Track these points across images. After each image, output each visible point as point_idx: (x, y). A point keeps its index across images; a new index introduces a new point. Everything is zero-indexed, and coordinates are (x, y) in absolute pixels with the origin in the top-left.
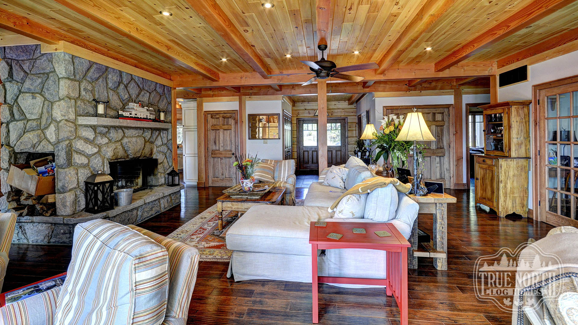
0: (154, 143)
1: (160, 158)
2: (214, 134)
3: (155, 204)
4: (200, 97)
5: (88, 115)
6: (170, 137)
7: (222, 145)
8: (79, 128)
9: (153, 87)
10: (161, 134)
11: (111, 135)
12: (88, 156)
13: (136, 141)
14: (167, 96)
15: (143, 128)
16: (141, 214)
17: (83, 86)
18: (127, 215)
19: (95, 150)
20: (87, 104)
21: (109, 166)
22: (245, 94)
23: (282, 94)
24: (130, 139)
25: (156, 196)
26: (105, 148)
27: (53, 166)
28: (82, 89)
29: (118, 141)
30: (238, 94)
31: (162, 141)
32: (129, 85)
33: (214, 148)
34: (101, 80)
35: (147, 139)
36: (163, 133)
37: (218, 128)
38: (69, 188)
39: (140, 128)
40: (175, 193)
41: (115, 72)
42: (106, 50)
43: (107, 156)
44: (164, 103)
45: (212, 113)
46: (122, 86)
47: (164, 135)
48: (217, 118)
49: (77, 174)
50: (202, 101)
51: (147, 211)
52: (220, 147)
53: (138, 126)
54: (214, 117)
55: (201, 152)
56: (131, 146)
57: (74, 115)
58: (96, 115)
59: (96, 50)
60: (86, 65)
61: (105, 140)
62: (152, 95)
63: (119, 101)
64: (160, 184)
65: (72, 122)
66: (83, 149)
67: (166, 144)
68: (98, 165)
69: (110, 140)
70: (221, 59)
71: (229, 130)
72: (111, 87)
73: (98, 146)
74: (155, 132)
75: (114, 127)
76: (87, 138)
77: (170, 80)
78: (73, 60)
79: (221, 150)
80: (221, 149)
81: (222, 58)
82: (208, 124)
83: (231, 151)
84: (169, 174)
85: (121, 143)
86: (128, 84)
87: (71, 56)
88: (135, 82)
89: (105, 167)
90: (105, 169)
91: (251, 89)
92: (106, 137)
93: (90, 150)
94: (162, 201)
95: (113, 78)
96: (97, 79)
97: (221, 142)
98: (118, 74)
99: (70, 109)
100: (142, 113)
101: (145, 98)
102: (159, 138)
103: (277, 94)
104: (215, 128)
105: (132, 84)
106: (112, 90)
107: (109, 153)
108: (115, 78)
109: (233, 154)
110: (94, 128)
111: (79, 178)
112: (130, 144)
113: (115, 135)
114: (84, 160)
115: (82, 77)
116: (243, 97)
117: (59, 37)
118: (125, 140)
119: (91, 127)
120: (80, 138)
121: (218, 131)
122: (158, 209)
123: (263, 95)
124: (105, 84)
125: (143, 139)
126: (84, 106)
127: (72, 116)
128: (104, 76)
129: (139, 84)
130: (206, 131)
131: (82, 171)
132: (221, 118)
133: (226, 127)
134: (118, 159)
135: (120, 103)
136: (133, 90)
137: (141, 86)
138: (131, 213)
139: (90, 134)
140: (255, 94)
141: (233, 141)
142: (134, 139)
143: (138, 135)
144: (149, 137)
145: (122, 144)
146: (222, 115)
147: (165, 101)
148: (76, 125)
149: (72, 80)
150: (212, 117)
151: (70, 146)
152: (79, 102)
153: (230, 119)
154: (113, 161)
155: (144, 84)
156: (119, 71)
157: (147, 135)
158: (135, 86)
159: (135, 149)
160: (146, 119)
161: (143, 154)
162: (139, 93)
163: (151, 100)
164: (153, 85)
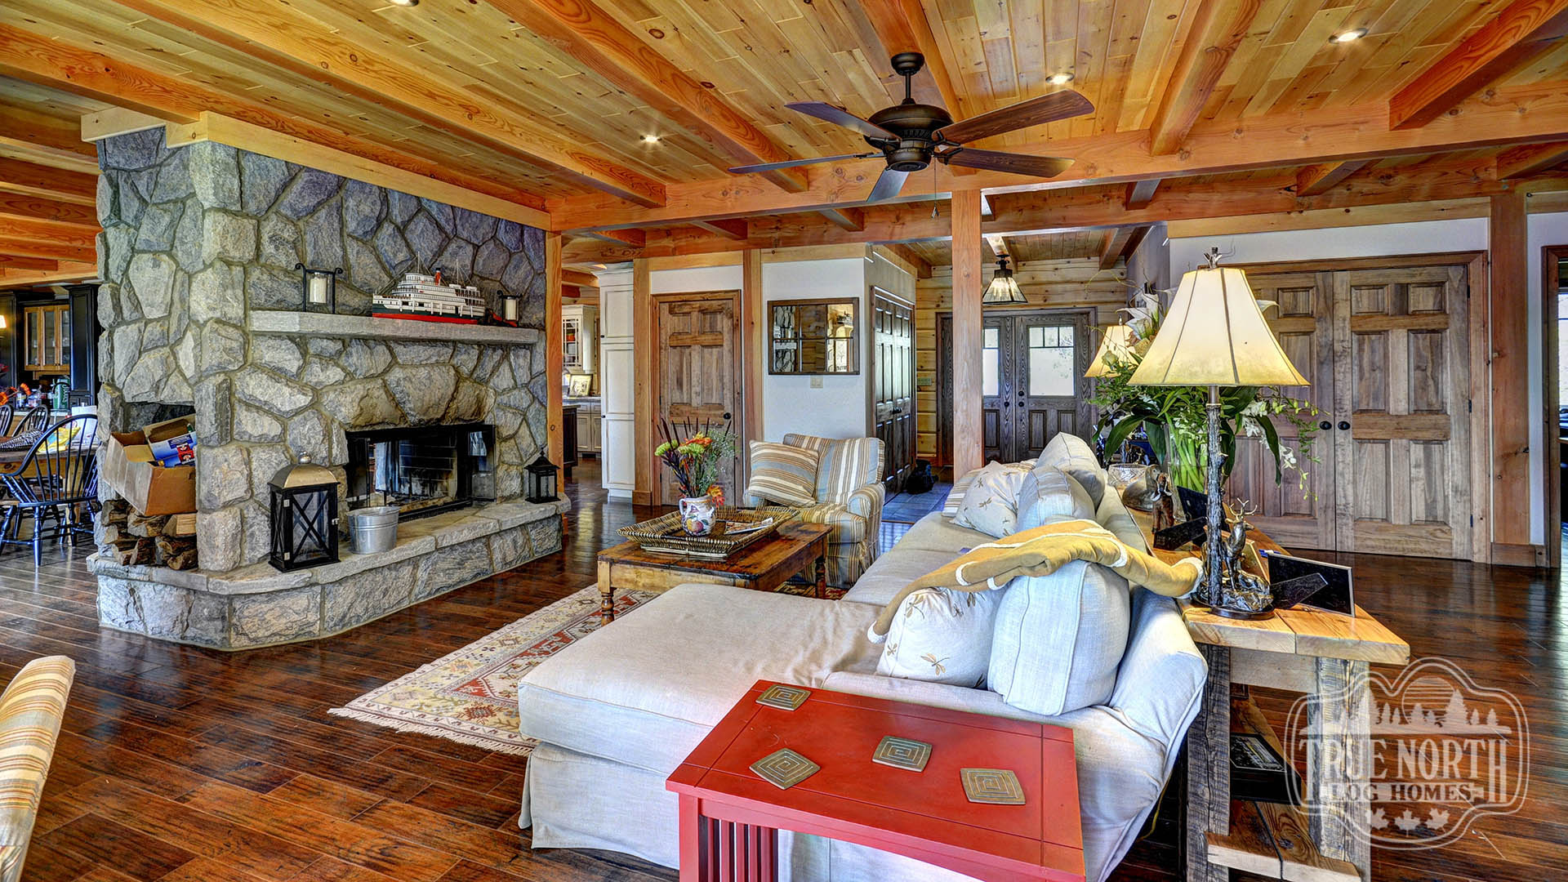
0: (487, 382)
1: (506, 422)
2: (677, 359)
3: (471, 552)
4: (641, 257)
5: (281, 306)
6: (538, 367)
7: (698, 389)
8: (254, 342)
9: (485, 229)
10: (512, 357)
11: (354, 359)
12: (282, 418)
13: (429, 378)
14: (532, 254)
15: (455, 342)
16: (425, 576)
17: (268, 229)
18: (379, 578)
19: (302, 400)
20: (282, 277)
21: (346, 442)
22: (761, 244)
23: (863, 240)
24: (409, 372)
25: (474, 528)
26: (332, 396)
27: (190, 441)
28: (265, 238)
29: (372, 377)
30: (740, 243)
31: (514, 377)
32: (412, 226)
33: (677, 397)
34: (323, 213)
35: (465, 370)
36: (517, 356)
37: (688, 342)
38: (223, 500)
39: (445, 342)
40: (541, 521)
41: (367, 190)
42: (340, 133)
43: (340, 417)
44: (521, 273)
45: (672, 299)
46: (388, 229)
47: (521, 361)
48: (685, 314)
49: (248, 463)
50: (647, 265)
51: (444, 571)
52: (693, 395)
53: (431, 335)
54: (676, 310)
55: (642, 408)
56: (411, 391)
57: (241, 306)
58: (306, 307)
59: (310, 135)
60: (278, 175)
61: (334, 374)
62: (485, 252)
63: (377, 270)
64: (506, 493)
65: (235, 326)
66: (266, 398)
67: (526, 385)
68: (313, 441)
69: (348, 374)
70: (642, 138)
71: (716, 346)
72: (354, 231)
73: (313, 389)
74: (490, 352)
75: (364, 340)
76: (279, 369)
77: (544, 210)
78: (238, 163)
79: (694, 404)
80: (696, 401)
81: (643, 134)
82: (663, 332)
83: (721, 406)
84: (530, 468)
85: (384, 381)
86: (406, 224)
87: (233, 152)
88: (430, 217)
89: (335, 445)
90: (334, 452)
91: (777, 228)
92: (338, 366)
93: (288, 399)
94: (496, 544)
95: (357, 210)
96: (313, 211)
97: (694, 380)
98: (375, 197)
99: (229, 292)
100: (444, 299)
101: (458, 260)
102: (505, 368)
103: (850, 241)
104: (680, 343)
105: (421, 223)
106: (357, 239)
107: (346, 408)
108: (366, 209)
109: (727, 416)
110: (300, 341)
111: (254, 473)
112: (408, 385)
113: (358, 358)
114: (271, 428)
115: (264, 206)
116: (755, 252)
117: (199, 101)
118: (397, 374)
119: (291, 337)
120: (258, 367)
121: (687, 351)
122: (483, 564)
123: (811, 244)
124: (336, 225)
125: (452, 372)
126: (269, 284)
127: (235, 311)
128: (333, 202)
129: (443, 222)
130: (657, 349)
131: (264, 456)
132: (695, 315)
133: (708, 339)
134: (372, 425)
135: (383, 274)
136: (424, 241)
137: (449, 228)
138: (394, 573)
139: (290, 360)
140: (788, 242)
141: (726, 380)
142: (423, 373)
143: (437, 362)
144: (471, 365)
145: (385, 385)
146: (697, 304)
147: (525, 268)
148: (245, 334)
149: (235, 214)
150: (671, 312)
151: (229, 388)
152: (256, 274)
153: (719, 317)
154: (357, 430)
155: (458, 222)
156: (380, 188)
157: (467, 360)
158: (430, 228)
159: (427, 399)
160: (455, 318)
161: (451, 412)
162: (440, 246)
163: (479, 266)
164: (483, 223)
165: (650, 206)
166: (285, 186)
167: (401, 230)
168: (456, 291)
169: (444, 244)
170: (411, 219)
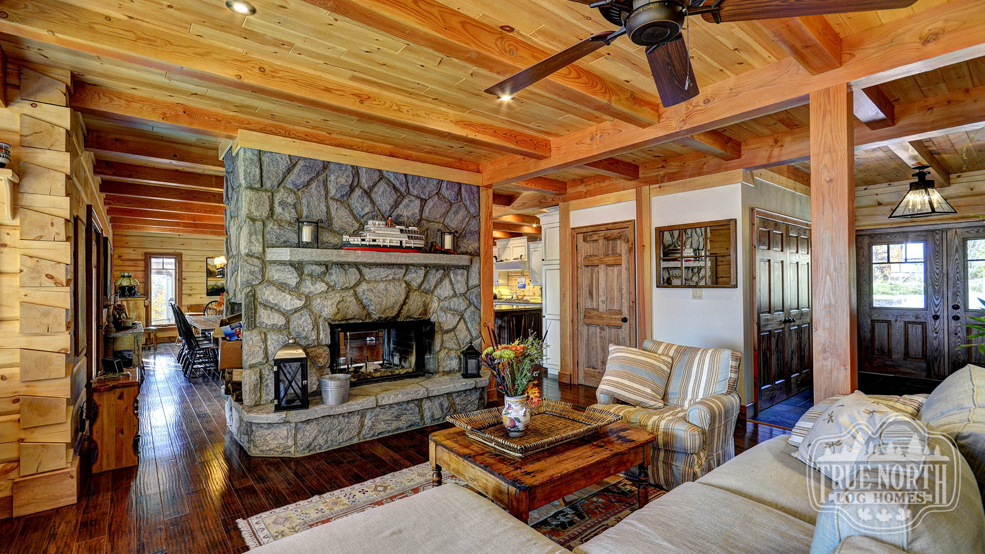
0: (433, 292)
1: (445, 320)
2: (589, 275)
3: (405, 409)
4: (565, 201)
5: (286, 244)
6: (474, 281)
7: (603, 298)
8: (269, 267)
9: (431, 188)
10: (452, 275)
11: (334, 277)
12: (287, 315)
13: (386, 289)
14: (468, 203)
15: (407, 265)
16: (370, 424)
17: (278, 198)
18: (335, 421)
19: (299, 303)
20: (287, 227)
21: (329, 331)
22: (650, 182)
23: (740, 167)
24: (371, 286)
25: (407, 394)
26: (319, 301)
27: (241, 326)
28: (276, 203)
29: (347, 288)
30: (633, 183)
31: (453, 289)
32: (376, 189)
33: (589, 305)
34: (314, 185)
35: (415, 284)
36: (456, 274)
37: (596, 262)
38: (249, 363)
39: (400, 266)
40: (465, 391)
41: (343, 168)
42: (324, 134)
43: (324, 314)
44: (460, 216)
45: (584, 230)
46: (358, 192)
47: (459, 277)
48: (594, 241)
49: (265, 341)
50: (568, 207)
51: (384, 421)
52: (600, 303)
53: (383, 261)
54: (588, 239)
55: (565, 312)
56: (373, 297)
57: (261, 245)
58: (300, 245)
59: (306, 138)
60: (284, 165)
61: (320, 287)
62: (430, 203)
63: (350, 219)
64: (447, 369)
65: (258, 258)
66: (276, 302)
67: (464, 294)
68: (306, 329)
69: (329, 287)
71: (617, 265)
72: (335, 195)
73: (307, 297)
74: (434, 271)
75: (341, 265)
76: (285, 284)
77: (478, 172)
78: (260, 159)
79: (601, 310)
80: (602, 308)
81: (499, 95)
82: (579, 255)
83: (620, 312)
84: (463, 353)
85: (355, 291)
86: (371, 188)
87: (256, 152)
89: (321, 332)
90: (321, 336)
91: (663, 167)
92: (324, 281)
93: (289, 302)
94: (426, 405)
95: (337, 182)
96: (308, 184)
97: (601, 291)
98: (349, 171)
99: (254, 237)
100: (392, 236)
101: (410, 208)
102: (446, 282)
103: (726, 169)
104: (590, 262)
105: (382, 187)
106: (337, 200)
107: (327, 308)
108: (342, 181)
109: (625, 320)
110: (298, 267)
111: (269, 348)
112: (370, 294)
113: (336, 276)
114: (279, 320)
115: (276, 183)
116: (646, 188)
117: (237, 124)
118: (364, 286)
119: (291, 264)
120: (271, 283)
121: (596, 269)
122: (416, 418)
124: (322, 192)
125: (404, 285)
126: (278, 231)
127: (257, 248)
128: (321, 178)
129: (398, 185)
130: (575, 268)
131: (274, 337)
132: (601, 241)
133: (610, 259)
134: (346, 320)
135: (354, 222)
136: (383, 198)
137: (403, 189)
138: (346, 420)
139: (291, 278)
141: (624, 291)
142: (382, 286)
143: (394, 279)
144: (419, 281)
145: (356, 295)
146: (602, 233)
147: (462, 212)
148: (263, 262)
149: (257, 190)
150: (585, 240)
151: (254, 295)
152: (270, 225)
153: (619, 242)
154: (337, 323)
155: (410, 184)
156: (353, 167)
157: (416, 277)
158: (389, 189)
159: (384, 303)
160: (400, 248)
161: (404, 312)
162: (396, 202)
163: (426, 213)
164: (431, 185)
165: (540, 158)
166: (289, 170)
167: (368, 193)
168: (402, 231)
169: (399, 199)
170: (375, 185)
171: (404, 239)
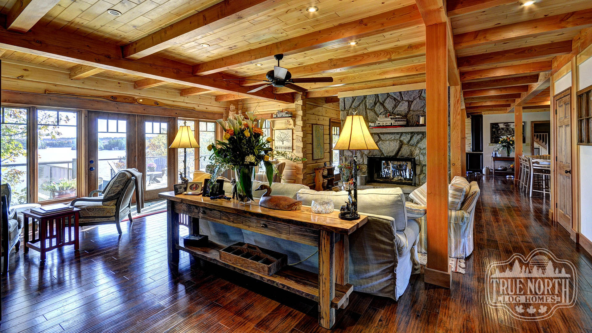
0: (416, 146)
1: (424, 160)
4: (551, 75)
9: (415, 95)
15: (402, 133)
22: (575, 53)
24: (384, 142)
32: (386, 102)
35: (405, 141)
39: (398, 133)
41: (372, 96)
45: (558, 98)
46: (378, 104)
50: (553, 79)
54: (560, 104)
56: (384, 147)
60: (351, 100)
63: (376, 116)
74: (416, 135)
78: (344, 100)
88: (392, 97)
89: (364, 159)
95: (369, 102)
96: (359, 105)
98: (374, 97)
101: (403, 107)
105: (389, 100)
106: (370, 109)
108: (372, 101)
115: (349, 107)
118: (380, 142)
125: (399, 142)
128: (364, 102)
129: (397, 98)
136: (389, 105)
137: (399, 99)
142: (388, 142)
143: (394, 139)
144: (407, 140)
154: (370, 156)
155: (403, 96)
156: (375, 95)
157: (405, 138)
158: (391, 100)
159: (388, 149)
161: (400, 154)
162: (395, 105)
163: (412, 108)
164: (415, 93)
166: (353, 102)
167: (382, 104)
168: (391, 118)
169: (397, 104)
170: (385, 100)
171: (393, 122)
